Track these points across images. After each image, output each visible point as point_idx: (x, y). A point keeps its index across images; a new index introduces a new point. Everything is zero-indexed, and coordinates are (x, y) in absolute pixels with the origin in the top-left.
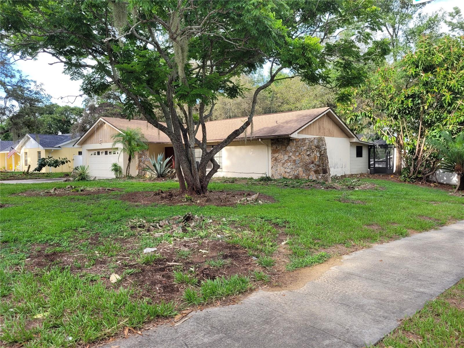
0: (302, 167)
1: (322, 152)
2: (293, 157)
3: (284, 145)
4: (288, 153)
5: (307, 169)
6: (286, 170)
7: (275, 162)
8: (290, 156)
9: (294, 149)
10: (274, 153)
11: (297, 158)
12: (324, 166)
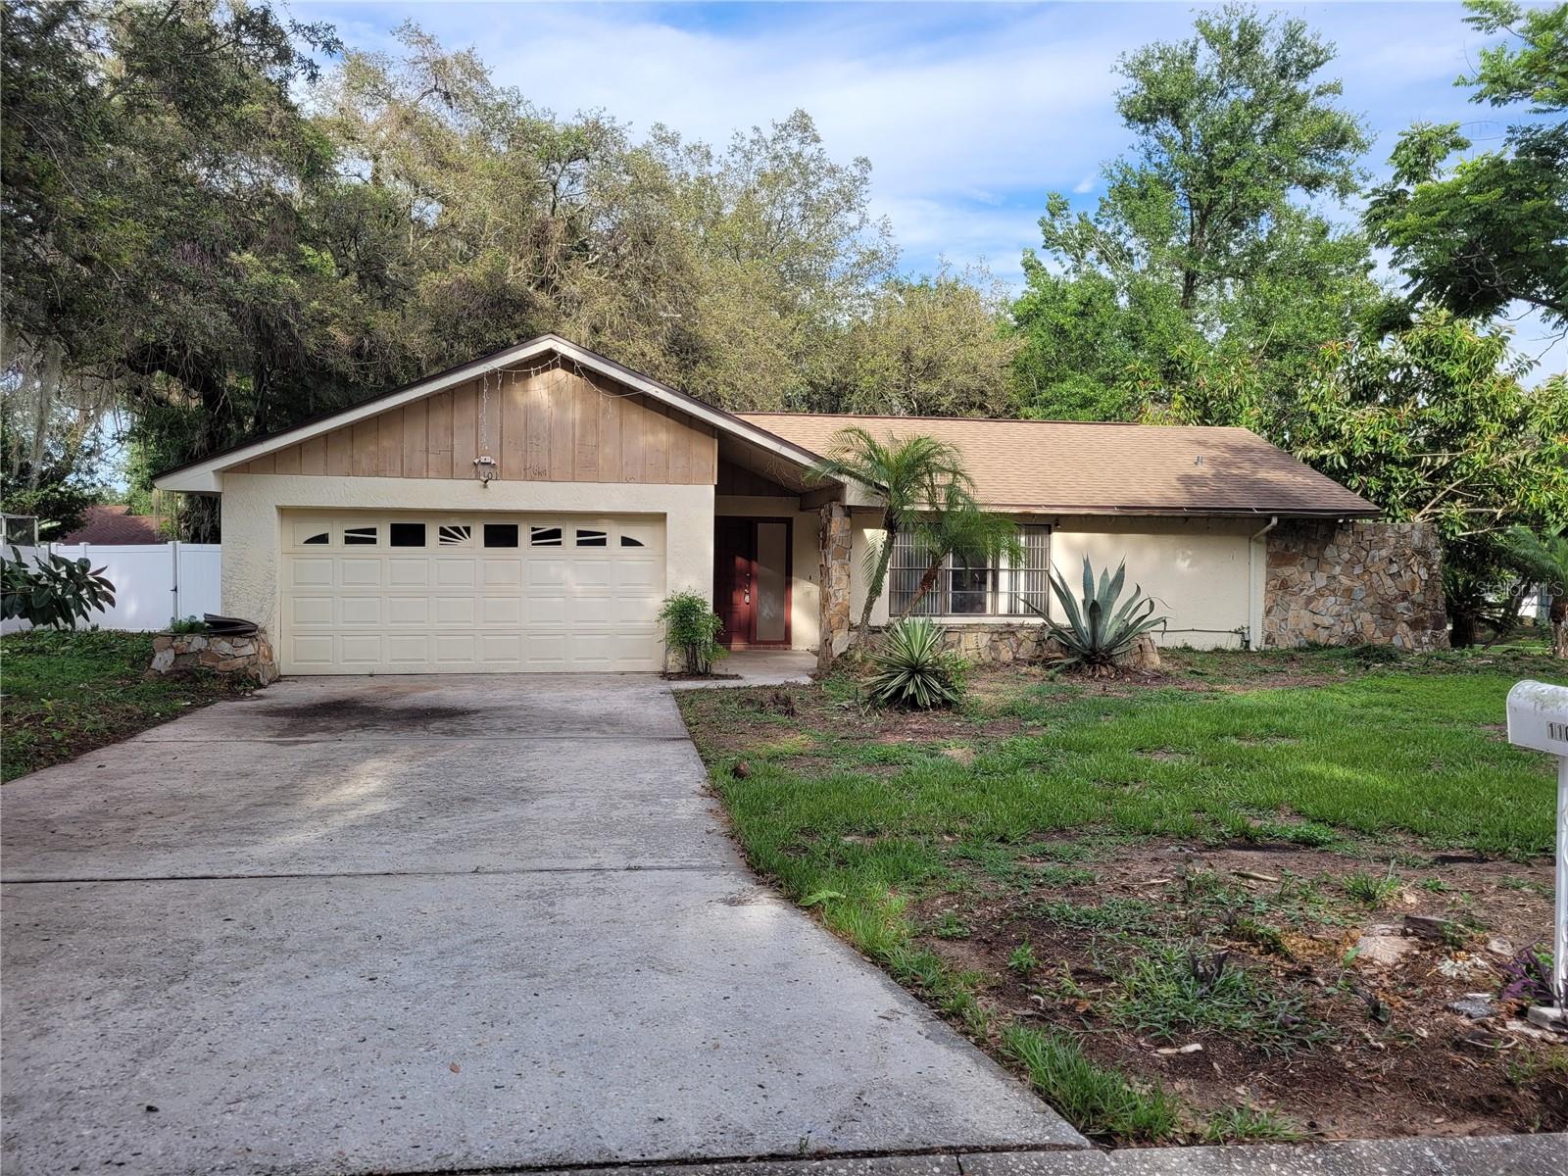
0: (1371, 609)
1: (1435, 567)
2: (1345, 580)
3: (1315, 541)
4: (1326, 568)
5: (1385, 612)
6: (1317, 619)
7: (1280, 593)
8: (1334, 577)
9: (1347, 556)
10: (1279, 566)
11: (1358, 584)
12: (1437, 609)
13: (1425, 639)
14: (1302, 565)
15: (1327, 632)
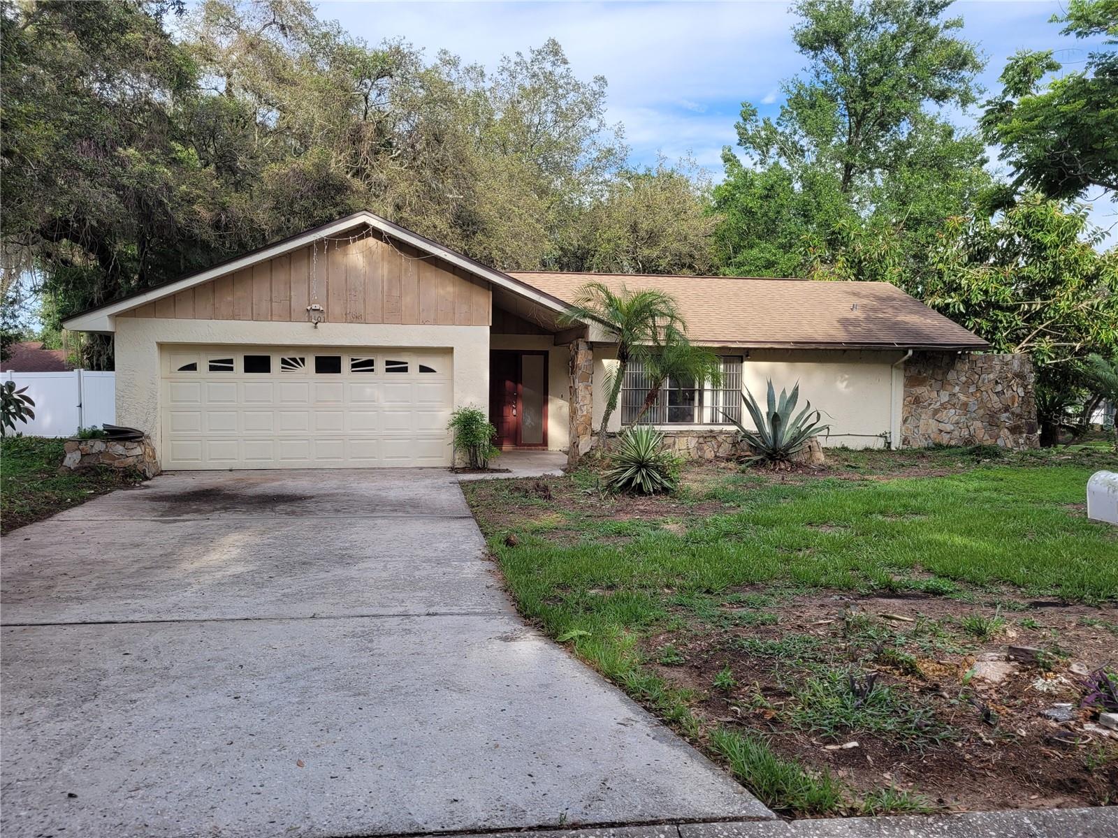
0: (981, 419)
1: (1030, 387)
2: (962, 397)
3: (940, 368)
4: (949, 387)
5: (992, 421)
6: (941, 426)
7: (914, 406)
8: (954, 395)
9: (964, 379)
10: (913, 386)
11: (972, 399)
12: (1030, 418)
13: (1021, 441)
14: (931, 386)
15: (948, 436)
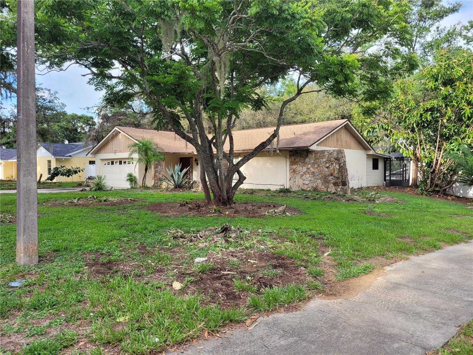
0: (321, 179)
1: (342, 164)
2: (312, 169)
3: (303, 157)
4: (306, 165)
5: (325, 181)
6: (304, 182)
7: (293, 173)
8: (309, 168)
9: (312, 161)
10: (292, 165)
11: (316, 170)
12: (343, 179)
14: (299, 165)
15: (307, 186)
